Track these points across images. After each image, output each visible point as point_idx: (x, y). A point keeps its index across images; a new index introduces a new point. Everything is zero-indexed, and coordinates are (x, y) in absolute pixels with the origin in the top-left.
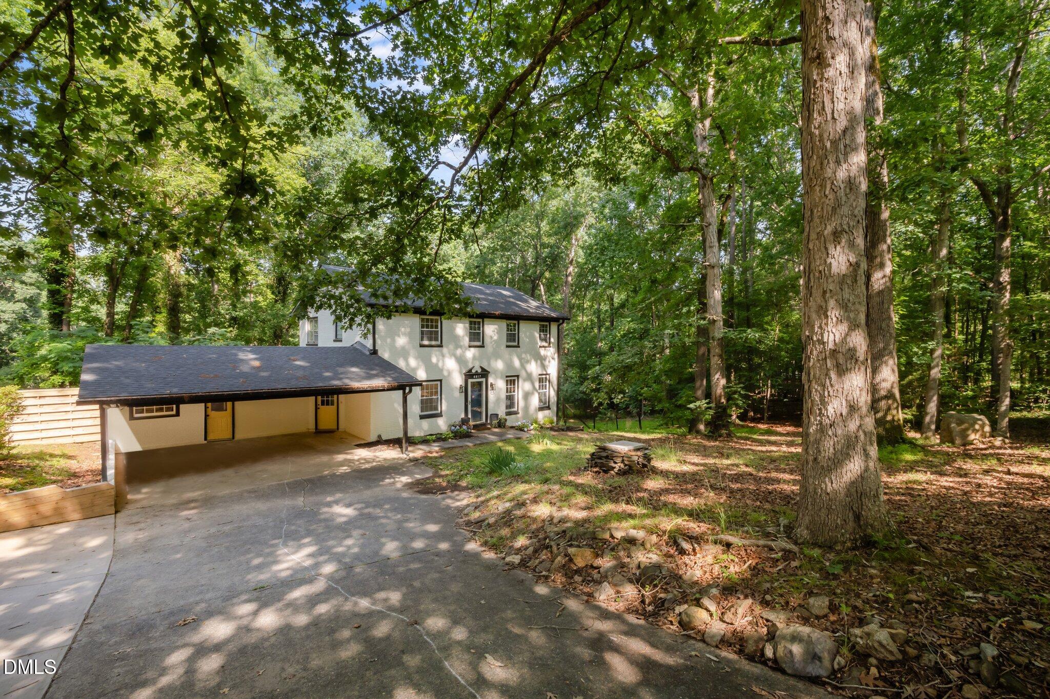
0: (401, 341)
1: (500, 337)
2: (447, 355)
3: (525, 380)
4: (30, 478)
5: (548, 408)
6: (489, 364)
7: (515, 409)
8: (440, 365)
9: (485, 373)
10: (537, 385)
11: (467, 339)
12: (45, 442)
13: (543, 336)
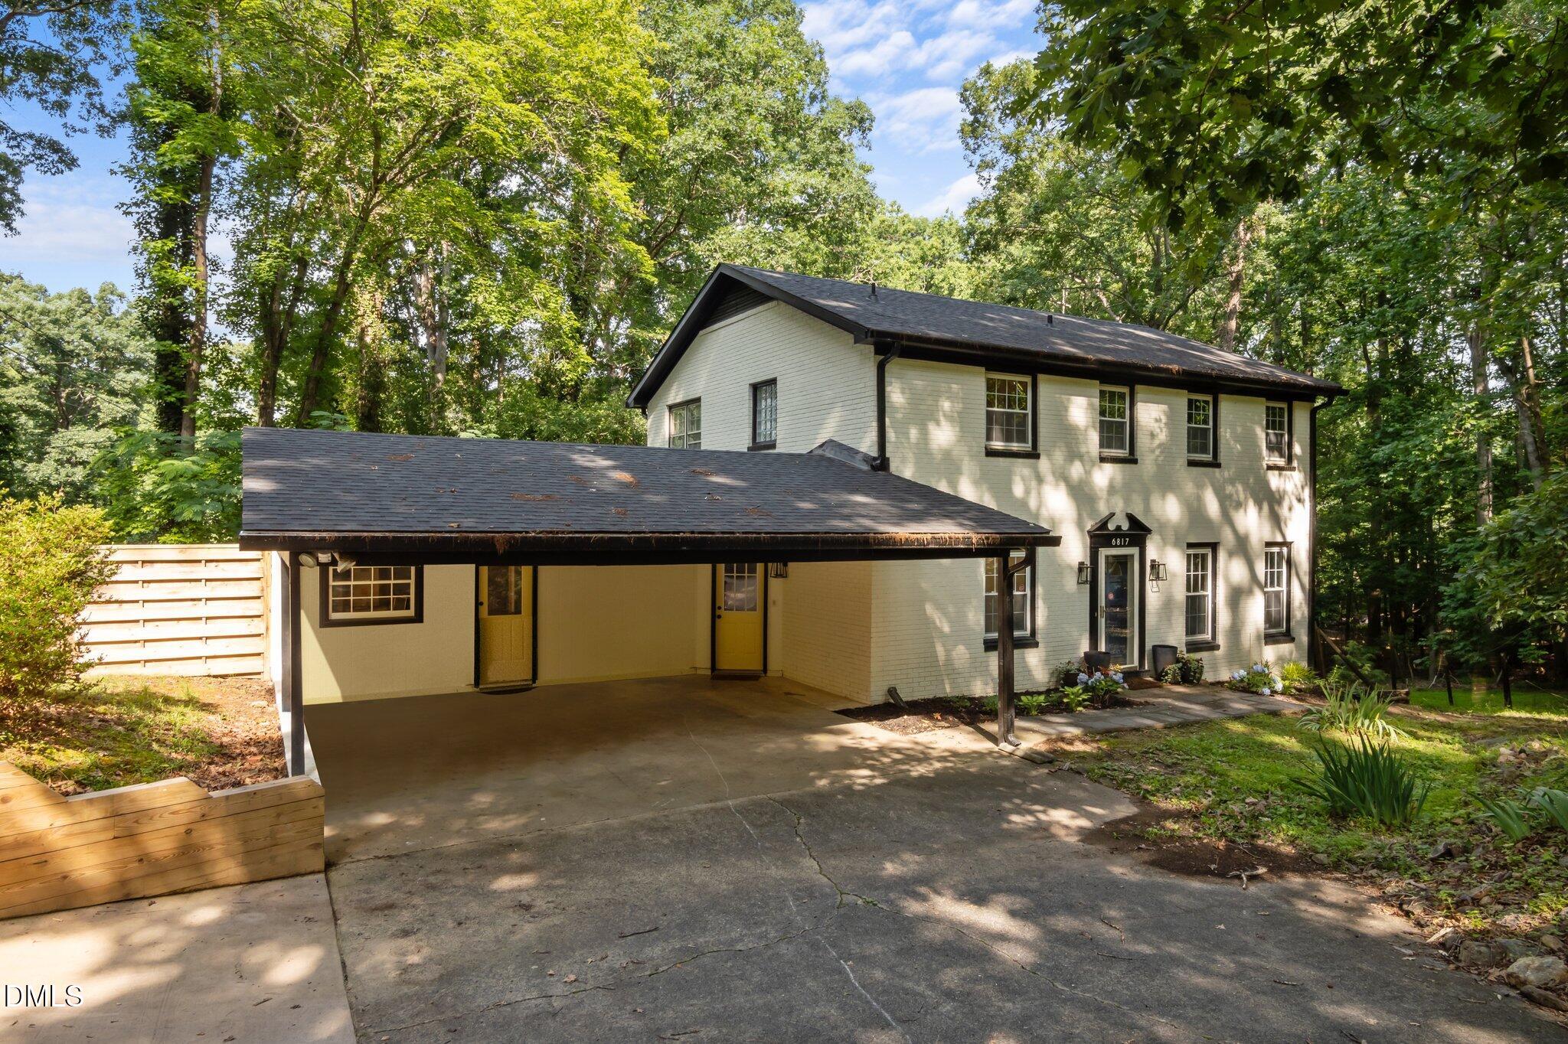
0: (943, 435)
1: (1172, 435)
2: (1049, 478)
3: (1231, 554)
4: (125, 753)
5: (1288, 636)
6: (1147, 509)
7: (1208, 636)
8: (1033, 504)
9: (1138, 532)
10: (1261, 569)
11: (1094, 437)
12: (151, 670)
13: (1273, 438)
